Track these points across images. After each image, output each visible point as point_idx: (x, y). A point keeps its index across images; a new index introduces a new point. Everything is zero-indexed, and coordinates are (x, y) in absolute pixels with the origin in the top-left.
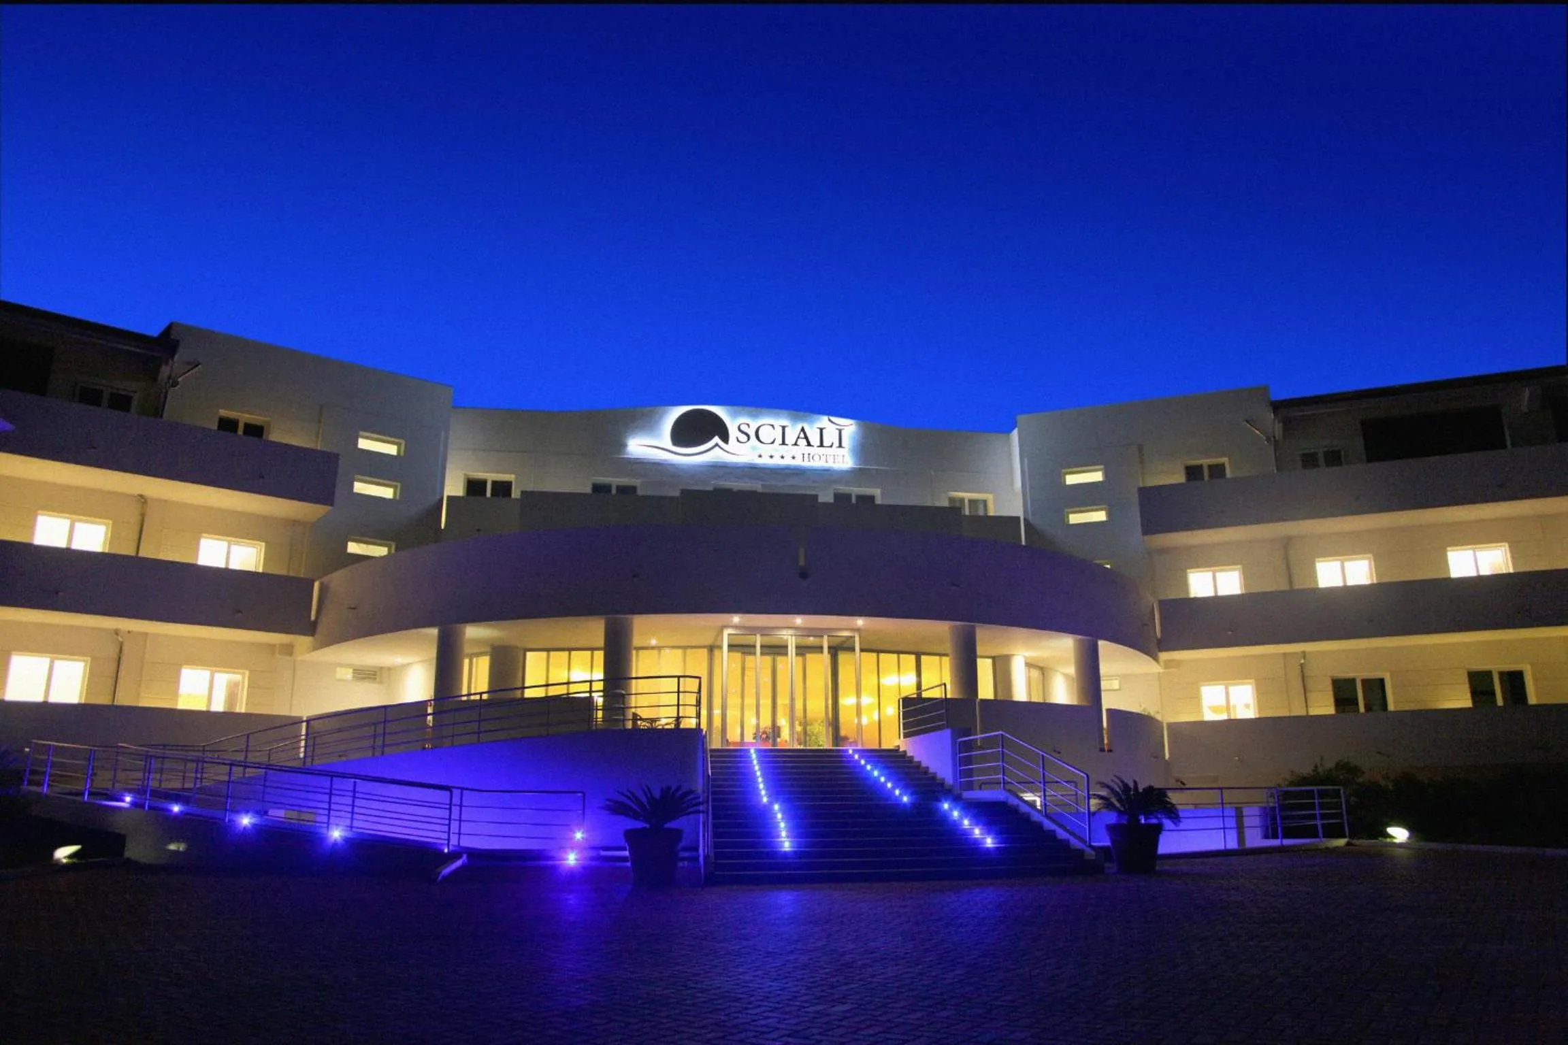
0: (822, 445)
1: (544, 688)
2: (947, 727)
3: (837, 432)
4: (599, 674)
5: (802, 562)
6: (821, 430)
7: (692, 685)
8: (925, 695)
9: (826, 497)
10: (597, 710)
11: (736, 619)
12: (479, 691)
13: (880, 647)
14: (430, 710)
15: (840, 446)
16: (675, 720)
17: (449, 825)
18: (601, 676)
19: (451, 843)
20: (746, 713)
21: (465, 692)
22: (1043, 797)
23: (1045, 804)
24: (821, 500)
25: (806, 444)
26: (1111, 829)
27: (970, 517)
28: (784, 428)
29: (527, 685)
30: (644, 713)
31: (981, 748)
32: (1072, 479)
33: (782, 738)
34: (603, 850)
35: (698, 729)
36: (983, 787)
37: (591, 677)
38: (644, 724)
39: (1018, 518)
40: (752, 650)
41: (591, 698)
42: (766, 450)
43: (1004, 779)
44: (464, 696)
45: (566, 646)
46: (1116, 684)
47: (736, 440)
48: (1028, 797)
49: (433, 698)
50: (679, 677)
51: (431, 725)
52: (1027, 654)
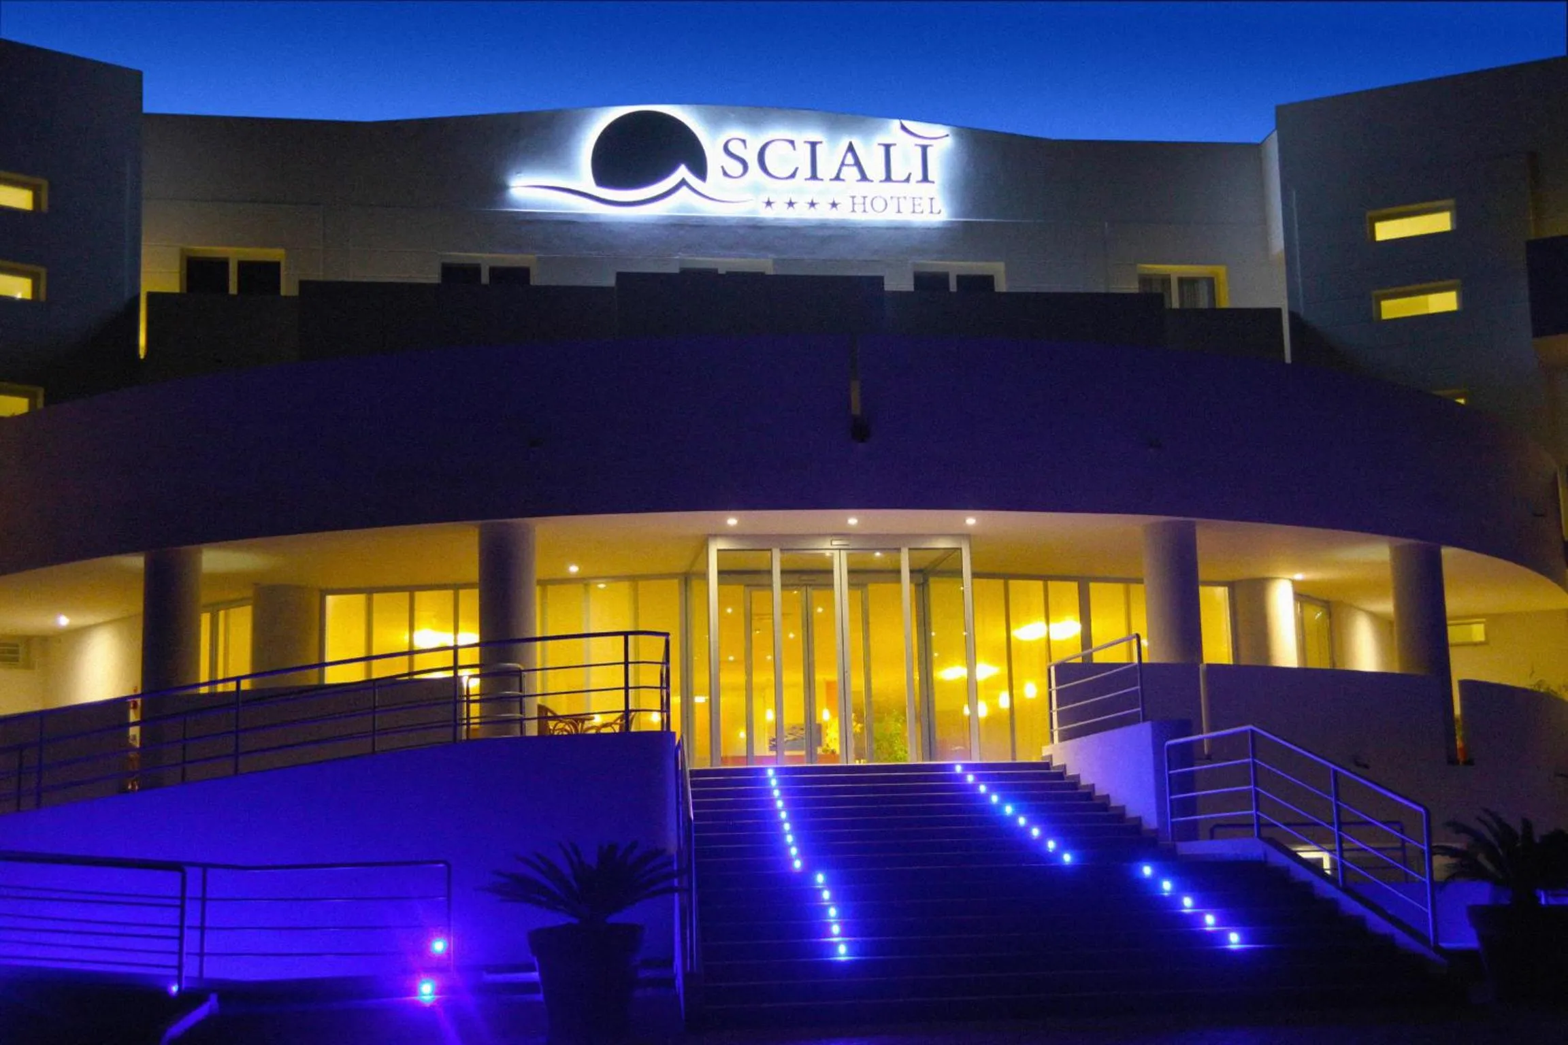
0: (888, 178)
1: (362, 665)
2: (1144, 720)
3: (919, 150)
4: (470, 635)
5: (856, 409)
6: (887, 147)
7: (651, 649)
8: (1099, 658)
9: (899, 282)
10: (469, 702)
11: (732, 521)
12: (231, 675)
13: (1011, 570)
14: (133, 716)
15: (925, 179)
16: (621, 718)
17: (181, 938)
18: (475, 638)
19: (184, 974)
20: (757, 703)
21: (204, 676)
22: (1337, 853)
23: (1342, 865)
24: (889, 286)
25: (859, 177)
26: (1478, 915)
27: (1181, 312)
28: (813, 145)
29: (328, 659)
30: (562, 706)
31: (1209, 758)
32: (1386, 231)
33: (825, 747)
34: (489, 972)
35: (664, 735)
36: (1218, 831)
37: (456, 640)
38: (561, 725)
39: (1279, 311)
40: (764, 579)
41: (456, 680)
42: (780, 191)
43: (1258, 817)
44: (205, 684)
45: (407, 582)
46: (1478, 632)
47: (721, 173)
48: (1308, 853)
49: (139, 692)
50: (626, 634)
51: (138, 745)
52: (1299, 576)
